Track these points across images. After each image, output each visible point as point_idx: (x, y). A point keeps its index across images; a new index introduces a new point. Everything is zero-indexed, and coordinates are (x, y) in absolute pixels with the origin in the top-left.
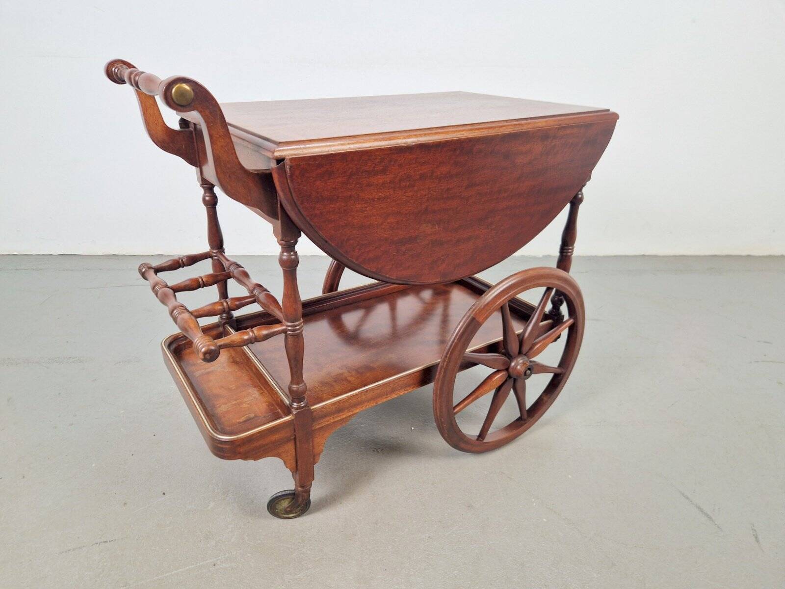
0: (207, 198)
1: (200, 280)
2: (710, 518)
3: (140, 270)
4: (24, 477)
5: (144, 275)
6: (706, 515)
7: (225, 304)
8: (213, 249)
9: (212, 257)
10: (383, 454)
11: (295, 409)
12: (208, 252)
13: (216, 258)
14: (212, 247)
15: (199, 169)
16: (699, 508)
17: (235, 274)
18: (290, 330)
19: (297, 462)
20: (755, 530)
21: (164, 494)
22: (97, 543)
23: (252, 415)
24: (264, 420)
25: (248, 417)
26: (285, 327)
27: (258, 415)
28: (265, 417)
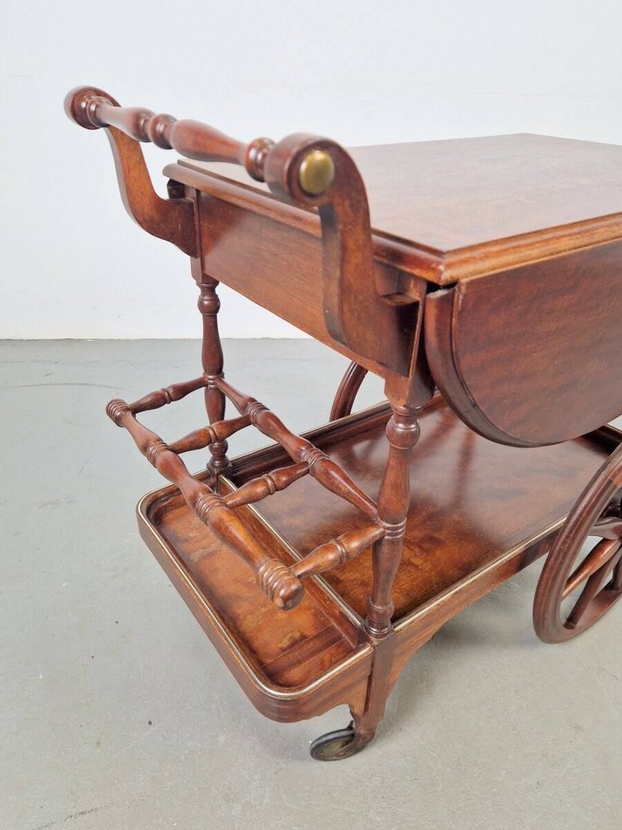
0: (206, 303)
1: (211, 432)
3: (110, 413)
5: (118, 421)
7: (269, 482)
8: (210, 374)
9: (206, 385)
11: (377, 636)
12: (201, 378)
13: (212, 386)
14: (207, 371)
17: (259, 421)
18: (389, 534)
19: (365, 704)
21: (150, 723)
22: (71, 816)
23: (297, 635)
24: (317, 643)
25: (291, 637)
26: (382, 530)
27: (306, 633)
28: (317, 637)
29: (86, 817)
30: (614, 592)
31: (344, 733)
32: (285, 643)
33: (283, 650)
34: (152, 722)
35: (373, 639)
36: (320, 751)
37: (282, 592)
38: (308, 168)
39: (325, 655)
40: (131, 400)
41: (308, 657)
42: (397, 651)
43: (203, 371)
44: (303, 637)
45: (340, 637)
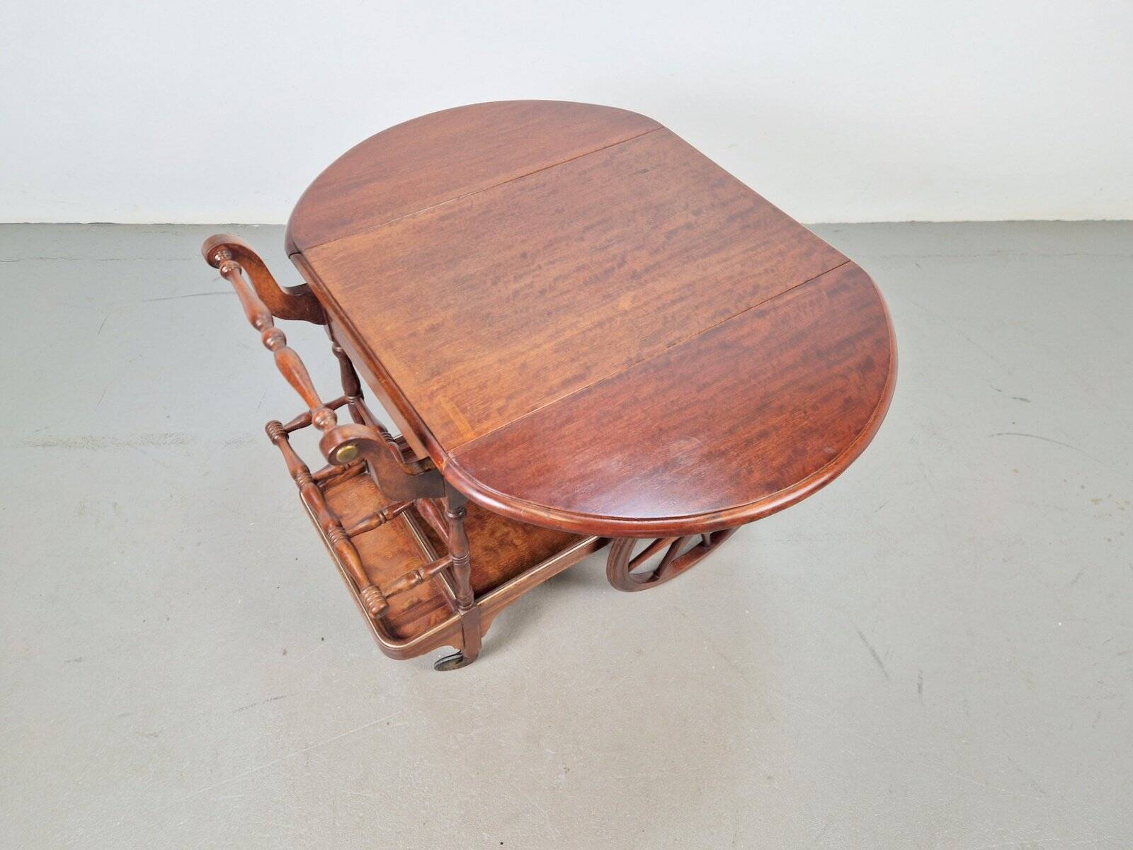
2: (880, 663)
3: (268, 432)
4: (168, 619)
6: (877, 659)
9: (349, 405)
10: (551, 584)
11: (463, 611)
12: (341, 398)
13: (354, 406)
14: (347, 392)
15: (327, 325)
16: (873, 652)
18: (456, 563)
19: (464, 643)
20: (921, 678)
21: (323, 639)
22: (268, 700)
23: (415, 600)
24: (429, 606)
25: (411, 601)
26: (451, 561)
27: (421, 599)
28: (429, 602)
29: (278, 701)
30: (705, 548)
31: (455, 657)
32: (406, 605)
33: (404, 610)
34: (325, 638)
35: (460, 611)
36: (441, 666)
37: (374, 610)
38: (341, 454)
39: (433, 615)
40: (286, 422)
41: (420, 616)
42: (484, 614)
43: (344, 392)
44: (419, 602)
45: (445, 603)
